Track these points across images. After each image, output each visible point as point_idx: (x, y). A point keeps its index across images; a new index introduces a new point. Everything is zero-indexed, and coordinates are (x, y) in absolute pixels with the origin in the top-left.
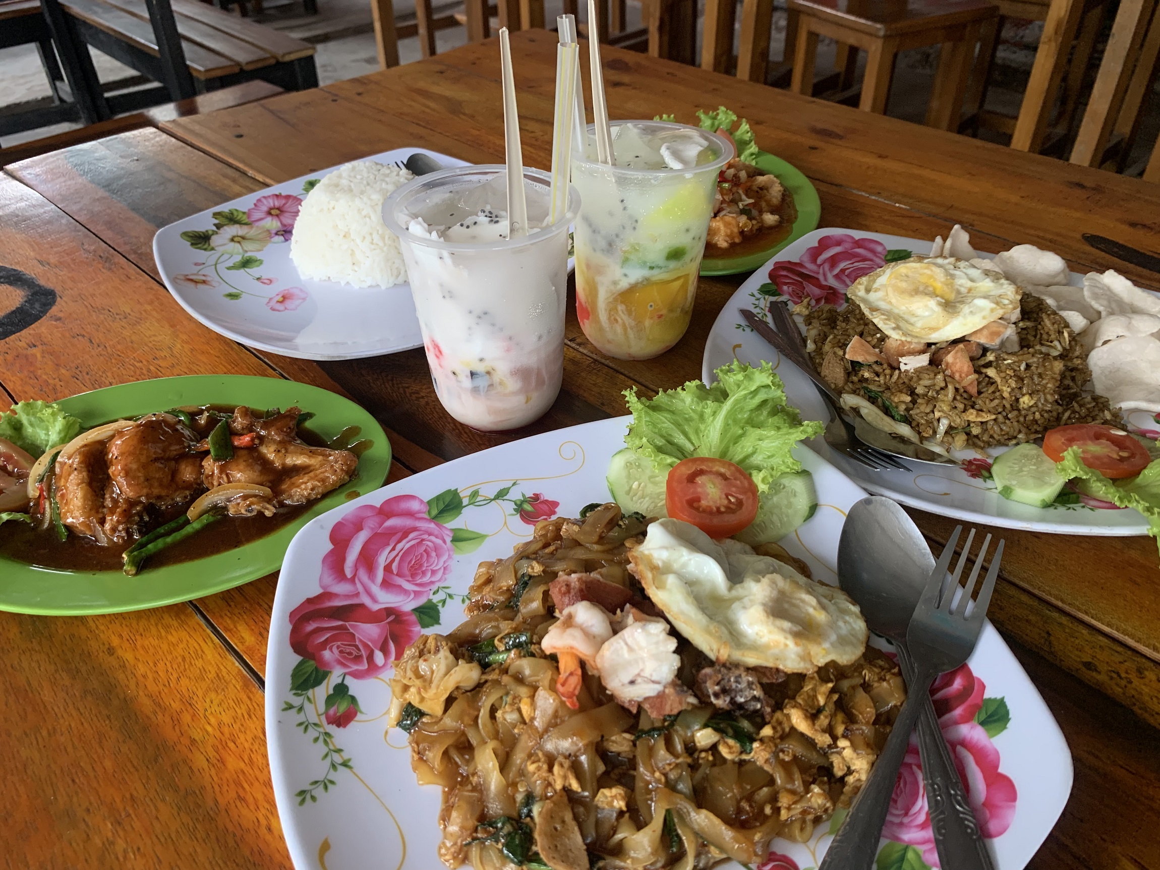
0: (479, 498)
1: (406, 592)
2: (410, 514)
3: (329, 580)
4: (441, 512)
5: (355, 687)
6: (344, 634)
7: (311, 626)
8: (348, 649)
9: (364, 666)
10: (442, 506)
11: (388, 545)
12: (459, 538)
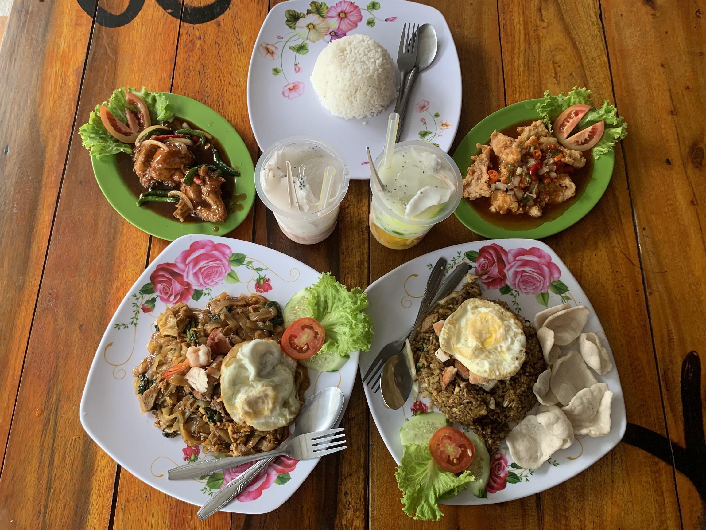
0: (250, 265)
1: (199, 281)
2: (223, 254)
3: (179, 260)
4: (234, 261)
5: (158, 302)
6: (169, 282)
7: (161, 273)
8: (167, 288)
9: (166, 297)
10: (236, 258)
11: (207, 260)
12: (231, 275)
